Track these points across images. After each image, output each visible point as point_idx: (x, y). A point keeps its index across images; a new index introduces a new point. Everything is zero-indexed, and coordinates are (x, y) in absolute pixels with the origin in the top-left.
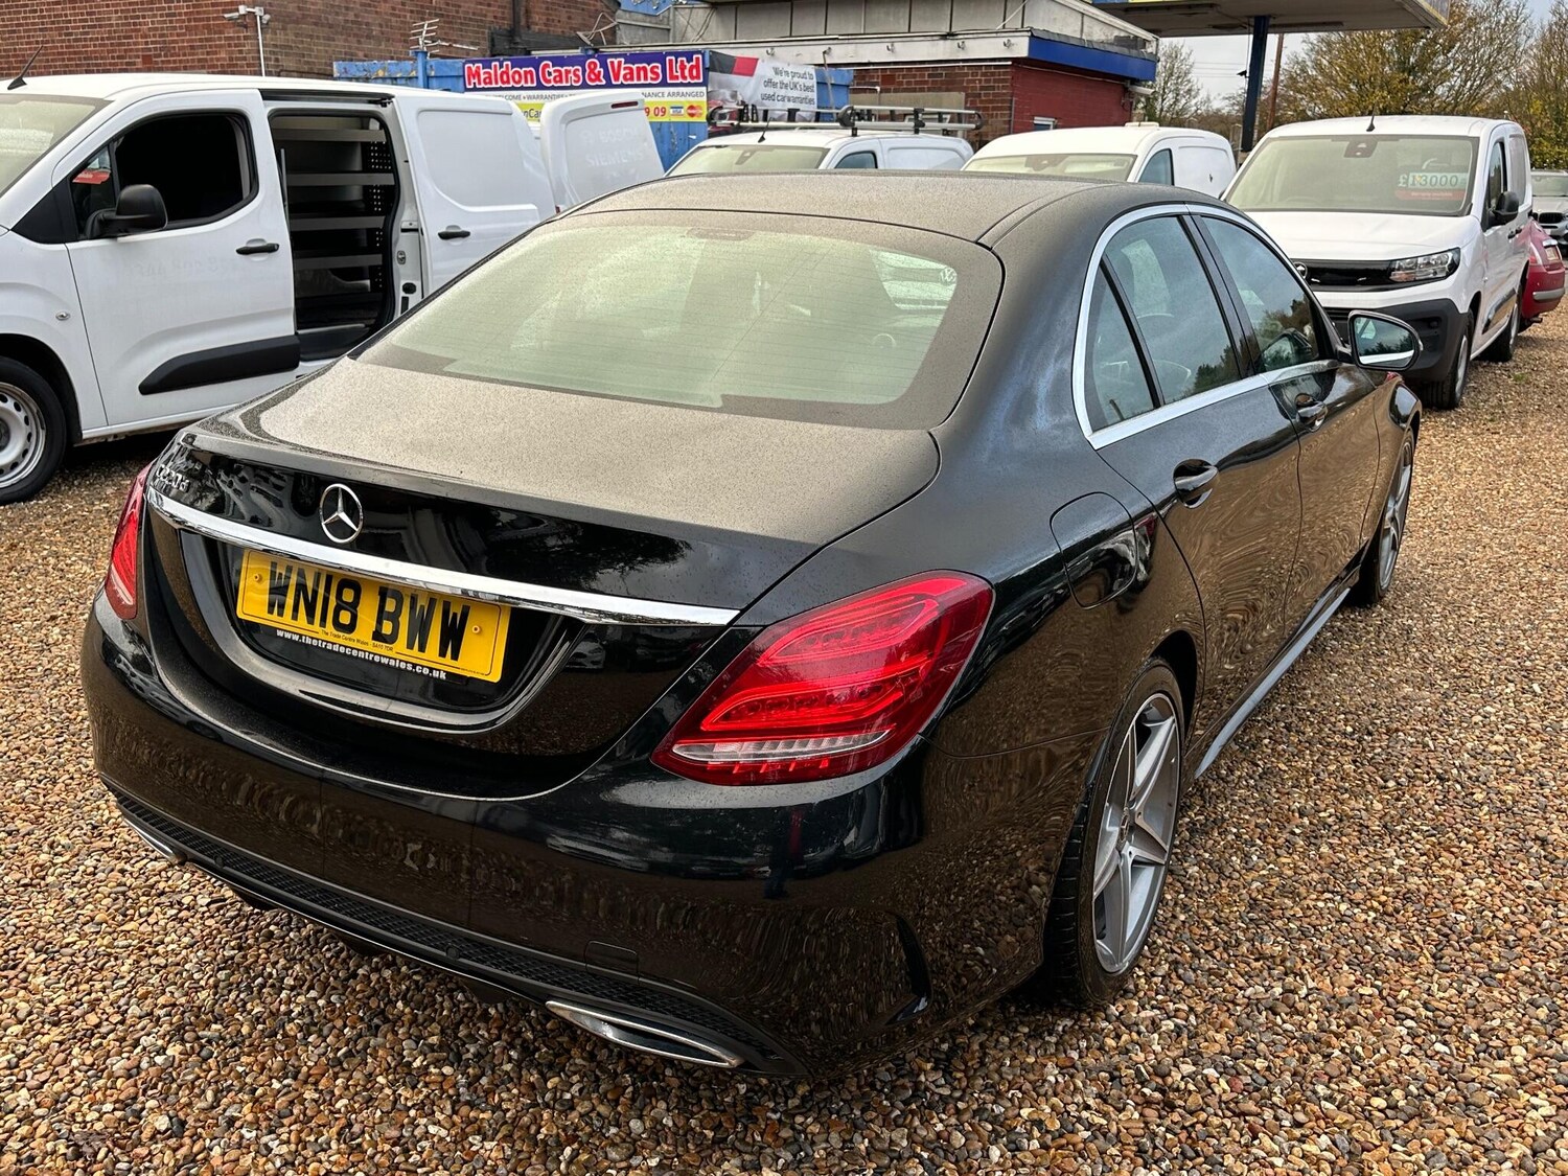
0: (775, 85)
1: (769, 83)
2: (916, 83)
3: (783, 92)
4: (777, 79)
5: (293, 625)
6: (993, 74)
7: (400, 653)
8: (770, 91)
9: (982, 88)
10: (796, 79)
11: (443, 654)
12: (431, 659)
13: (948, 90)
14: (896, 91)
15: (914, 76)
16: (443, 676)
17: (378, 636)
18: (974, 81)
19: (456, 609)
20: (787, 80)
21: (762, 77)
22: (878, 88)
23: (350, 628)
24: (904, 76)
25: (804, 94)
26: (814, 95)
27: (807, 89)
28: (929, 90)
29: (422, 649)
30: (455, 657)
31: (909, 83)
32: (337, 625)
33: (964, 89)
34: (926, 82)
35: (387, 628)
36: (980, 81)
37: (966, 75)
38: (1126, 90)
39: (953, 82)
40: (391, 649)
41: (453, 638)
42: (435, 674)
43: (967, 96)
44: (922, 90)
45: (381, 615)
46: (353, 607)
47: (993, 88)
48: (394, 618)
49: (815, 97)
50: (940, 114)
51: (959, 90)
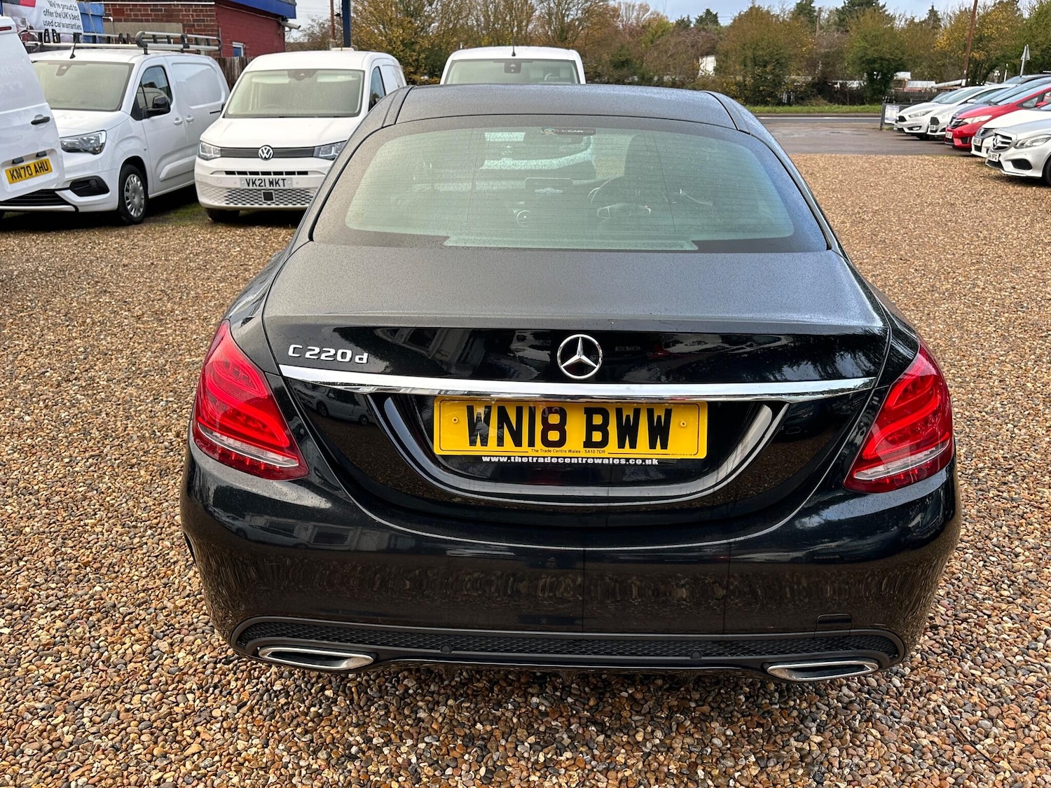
0: (51, 14)
1: (47, 12)
2: (142, 15)
3: (58, 20)
4: (52, 10)
5: (497, 450)
6: (201, 11)
7: (612, 453)
8: (49, 19)
9: (194, 21)
10: (66, 10)
11: (652, 446)
12: (643, 451)
13: (167, 21)
14: (126, 21)
15: (140, 10)
16: (655, 462)
17: (589, 443)
18: (188, 16)
19: (659, 413)
20: (60, 10)
21: (41, 8)
22: (111, 19)
23: (561, 442)
24: (131, 10)
25: (73, 22)
26: (80, 23)
27: (75, 18)
28: (153, 21)
29: (633, 445)
30: (664, 446)
31: (135, 15)
32: (546, 442)
33: (182, 21)
34: (150, 15)
35: (597, 437)
36: (192, 15)
37: (181, 10)
38: (279, 24)
39: (171, 16)
40: (604, 451)
41: (660, 433)
42: (648, 462)
43: (184, 26)
44: (147, 21)
45: (590, 428)
46: (561, 428)
47: (203, 21)
48: (603, 428)
49: (81, 24)
50: (168, 37)
51: (178, 22)
